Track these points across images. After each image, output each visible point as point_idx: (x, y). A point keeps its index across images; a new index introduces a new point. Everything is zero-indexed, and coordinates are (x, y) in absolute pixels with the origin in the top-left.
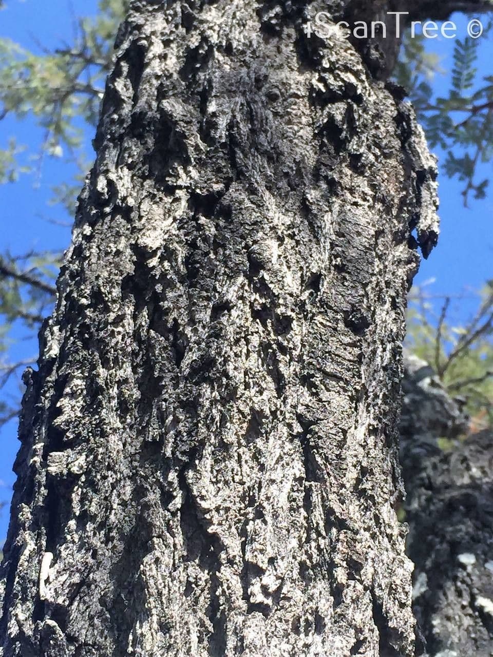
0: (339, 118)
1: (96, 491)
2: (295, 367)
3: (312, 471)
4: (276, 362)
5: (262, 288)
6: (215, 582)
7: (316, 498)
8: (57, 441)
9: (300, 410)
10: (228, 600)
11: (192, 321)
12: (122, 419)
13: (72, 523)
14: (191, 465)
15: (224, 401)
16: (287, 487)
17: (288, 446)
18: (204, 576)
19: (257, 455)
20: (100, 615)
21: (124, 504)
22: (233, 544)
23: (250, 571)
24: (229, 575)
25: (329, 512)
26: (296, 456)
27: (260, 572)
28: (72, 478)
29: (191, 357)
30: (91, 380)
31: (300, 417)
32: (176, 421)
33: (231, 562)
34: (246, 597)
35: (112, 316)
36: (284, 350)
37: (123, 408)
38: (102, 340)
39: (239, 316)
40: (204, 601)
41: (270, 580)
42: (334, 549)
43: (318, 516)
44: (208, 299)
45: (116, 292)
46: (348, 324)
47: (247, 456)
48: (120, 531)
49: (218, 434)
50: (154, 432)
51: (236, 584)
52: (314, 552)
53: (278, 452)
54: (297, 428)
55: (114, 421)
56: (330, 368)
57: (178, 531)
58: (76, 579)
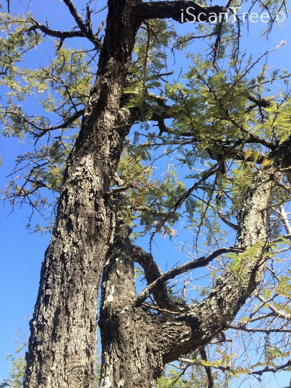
0: (99, 225)
1: (53, 300)
2: (85, 280)
3: (85, 300)
4: (82, 280)
5: (82, 264)
6: (69, 319)
7: (85, 305)
8: (47, 287)
9: (85, 289)
10: (70, 323)
11: (70, 271)
12: (58, 286)
13: (49, 304)
14: (67, 299)
15: (74, 287)
16: (81, 303)
17: (82, 295)
18: (67, 317)
19: (77, 296)
20: (52, 321)
21: (57, 302)
22: (72, 313)
23: (74, 319)
24: (71, 318)
25: (86, 307)
26: (83, 297)
27: (75, 319)
28: (49, 296)
29: (69, 278)
30: (54, 277)
31: (84, 291)
32: (66, 290)
33: (71, 316)
34: (73, 323)
35: (58, 264)
36: (83, 277)
37: (58, 284)
38: (56, 269)
39: (78, 270)
40: (67, 322)
41: (76, 320)
42: (86, 314)
43: (85, 308)
44: (73, 267)
45: (59, 259)
46: (94, 270)
47: (76, 297)
48: (56, 306)
49: (72, 293)
50: (63, 290)
51: (72, 320)
52: (83, 314)
53: (80, 297)
54: (84, 292)
55: (56, 286)
56: (90, 280)
57: (64, 310)
58: (49, 316)
